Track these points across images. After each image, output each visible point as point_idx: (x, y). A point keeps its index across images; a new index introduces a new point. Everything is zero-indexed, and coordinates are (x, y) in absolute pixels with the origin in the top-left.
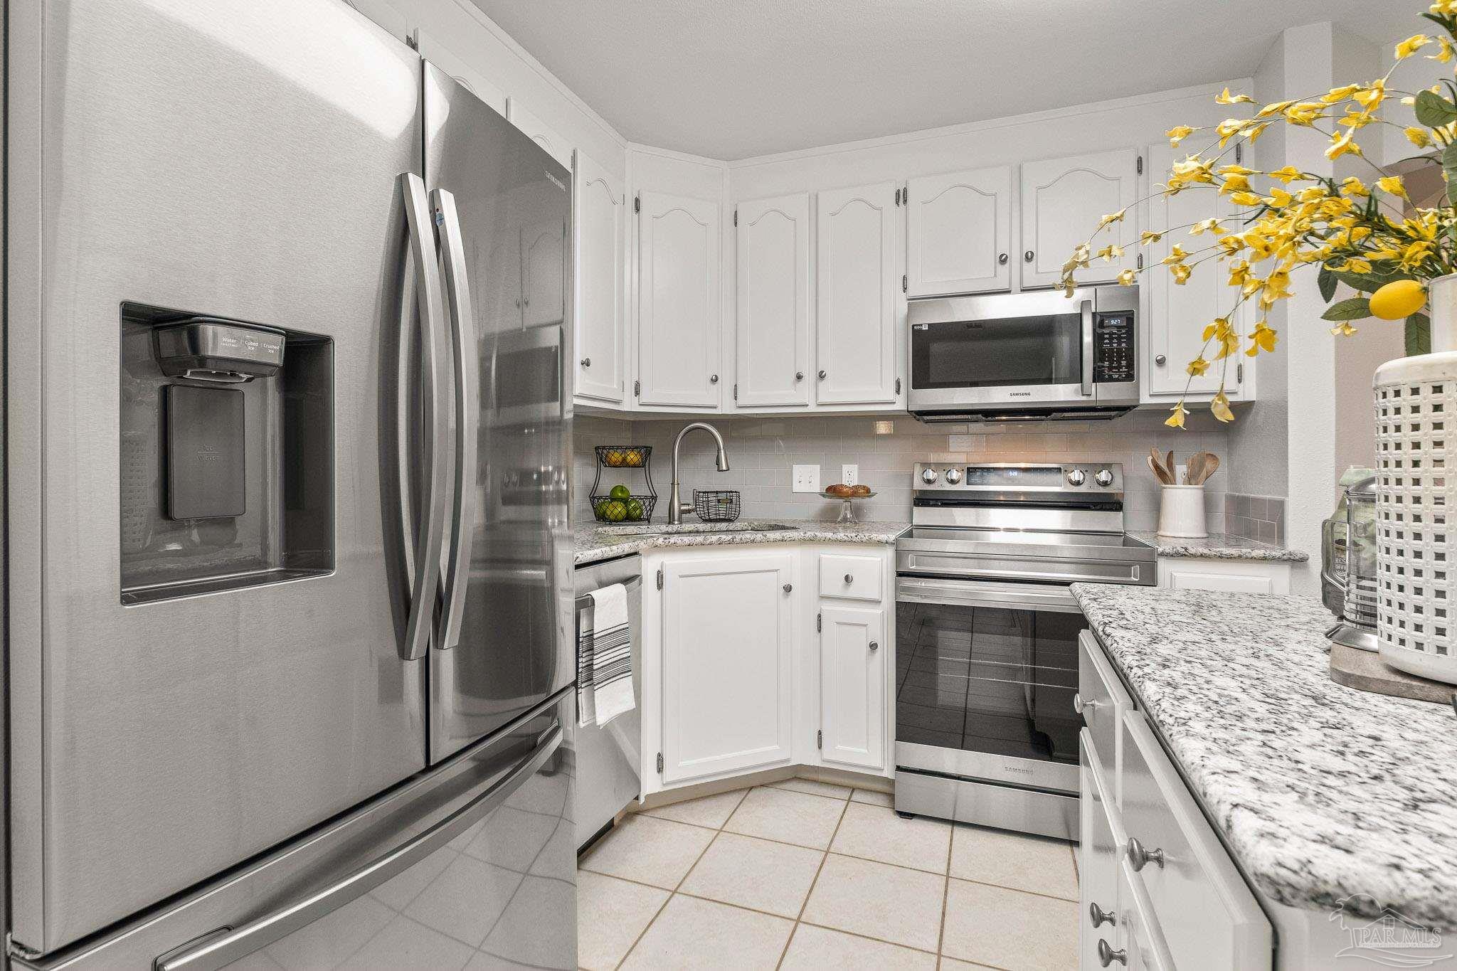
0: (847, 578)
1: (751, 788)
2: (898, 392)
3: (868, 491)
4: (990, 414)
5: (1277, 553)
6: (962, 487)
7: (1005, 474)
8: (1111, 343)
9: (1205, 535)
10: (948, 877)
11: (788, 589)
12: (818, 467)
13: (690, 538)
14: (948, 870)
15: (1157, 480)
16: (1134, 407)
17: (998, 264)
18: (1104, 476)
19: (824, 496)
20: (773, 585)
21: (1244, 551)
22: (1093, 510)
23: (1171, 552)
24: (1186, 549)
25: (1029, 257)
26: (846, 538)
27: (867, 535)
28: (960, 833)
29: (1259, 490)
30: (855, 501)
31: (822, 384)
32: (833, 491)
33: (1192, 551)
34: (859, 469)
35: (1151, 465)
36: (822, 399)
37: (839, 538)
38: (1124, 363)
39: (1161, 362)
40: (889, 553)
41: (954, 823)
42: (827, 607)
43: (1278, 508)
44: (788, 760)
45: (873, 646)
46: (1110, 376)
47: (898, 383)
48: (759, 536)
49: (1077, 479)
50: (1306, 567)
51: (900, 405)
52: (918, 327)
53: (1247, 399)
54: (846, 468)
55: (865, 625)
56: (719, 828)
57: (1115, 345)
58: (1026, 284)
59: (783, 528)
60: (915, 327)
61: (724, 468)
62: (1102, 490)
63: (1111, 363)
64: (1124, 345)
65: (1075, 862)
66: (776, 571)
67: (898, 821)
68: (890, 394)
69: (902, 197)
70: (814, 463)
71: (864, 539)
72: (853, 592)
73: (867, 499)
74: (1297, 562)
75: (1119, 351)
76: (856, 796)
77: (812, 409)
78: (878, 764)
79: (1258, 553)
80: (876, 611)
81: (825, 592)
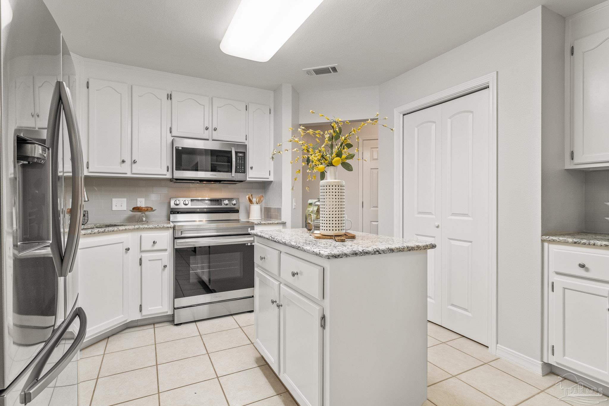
0: (154, 242)
1: (108, 337)
2: (168, 171)
3: (152, 209)
4: (201, 181)
5: (280, 222)
6: (189, 206)
7: (204, 202)
8: (240, 161)
9: (261, 219)
10: (201, 335)
11: (128, 249)
12: (125, 199)
13: (85, 231)
14: (200, 334)
15: (249, 202)
16: (245, 181)
17: (205, 130)
18: (234, 202)
19: (131, 211)
20: (121, 249)
21: (273, 222)
22: (230, 213)
23: (257, 223)
24: (261, 222)
25: (215, 129)
26: (153, 227)
27: (162, 225)
28: (198, 323)
29: (273, 205)
30: (147, 213)
31: (134, 165)
32: (136, 209)
33: (262, 223)
34: (145, 200)
35: (248, 199)
36: (134, 172)
37: (150, 227)
38: (243, 167)
39: (252, 168)
40: (171, 231)
41: (195, 321)
42: (144, 255)
43: (279, 210)
44: (126, 320)
45: (165, 266)
46: (239, 171)
47: (168, 167)
48: (101, 230)
49: (227, 203)
50: (285, 225)
51: (169, 176)
52: (178, 148)
53: (271, 180)
54: (139, 200)
55: (161, 259)
56: (103, 354)
57: (240, 162)
58: (214, 138)
59: (115, 225)
60: (177, 148)
61: (86, 200)
62: (233, 206)
63: (239, 167)
64: (243, 162)
65: (234, 319)
66: (122, 243)
67: (176, 327)
68: (165, 172)
69: (170, 97)
70: (124, 198)
71: (161, 227)
72: (156, 247)
73: (152, 212)
74: (284, 224)
75: (242, 163)
76: (156, 326)
77: (129, 175)
78: (166, 310)
79: (276, 222)
80: (166, 253)
81: (143, 249)
